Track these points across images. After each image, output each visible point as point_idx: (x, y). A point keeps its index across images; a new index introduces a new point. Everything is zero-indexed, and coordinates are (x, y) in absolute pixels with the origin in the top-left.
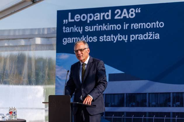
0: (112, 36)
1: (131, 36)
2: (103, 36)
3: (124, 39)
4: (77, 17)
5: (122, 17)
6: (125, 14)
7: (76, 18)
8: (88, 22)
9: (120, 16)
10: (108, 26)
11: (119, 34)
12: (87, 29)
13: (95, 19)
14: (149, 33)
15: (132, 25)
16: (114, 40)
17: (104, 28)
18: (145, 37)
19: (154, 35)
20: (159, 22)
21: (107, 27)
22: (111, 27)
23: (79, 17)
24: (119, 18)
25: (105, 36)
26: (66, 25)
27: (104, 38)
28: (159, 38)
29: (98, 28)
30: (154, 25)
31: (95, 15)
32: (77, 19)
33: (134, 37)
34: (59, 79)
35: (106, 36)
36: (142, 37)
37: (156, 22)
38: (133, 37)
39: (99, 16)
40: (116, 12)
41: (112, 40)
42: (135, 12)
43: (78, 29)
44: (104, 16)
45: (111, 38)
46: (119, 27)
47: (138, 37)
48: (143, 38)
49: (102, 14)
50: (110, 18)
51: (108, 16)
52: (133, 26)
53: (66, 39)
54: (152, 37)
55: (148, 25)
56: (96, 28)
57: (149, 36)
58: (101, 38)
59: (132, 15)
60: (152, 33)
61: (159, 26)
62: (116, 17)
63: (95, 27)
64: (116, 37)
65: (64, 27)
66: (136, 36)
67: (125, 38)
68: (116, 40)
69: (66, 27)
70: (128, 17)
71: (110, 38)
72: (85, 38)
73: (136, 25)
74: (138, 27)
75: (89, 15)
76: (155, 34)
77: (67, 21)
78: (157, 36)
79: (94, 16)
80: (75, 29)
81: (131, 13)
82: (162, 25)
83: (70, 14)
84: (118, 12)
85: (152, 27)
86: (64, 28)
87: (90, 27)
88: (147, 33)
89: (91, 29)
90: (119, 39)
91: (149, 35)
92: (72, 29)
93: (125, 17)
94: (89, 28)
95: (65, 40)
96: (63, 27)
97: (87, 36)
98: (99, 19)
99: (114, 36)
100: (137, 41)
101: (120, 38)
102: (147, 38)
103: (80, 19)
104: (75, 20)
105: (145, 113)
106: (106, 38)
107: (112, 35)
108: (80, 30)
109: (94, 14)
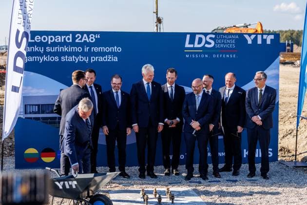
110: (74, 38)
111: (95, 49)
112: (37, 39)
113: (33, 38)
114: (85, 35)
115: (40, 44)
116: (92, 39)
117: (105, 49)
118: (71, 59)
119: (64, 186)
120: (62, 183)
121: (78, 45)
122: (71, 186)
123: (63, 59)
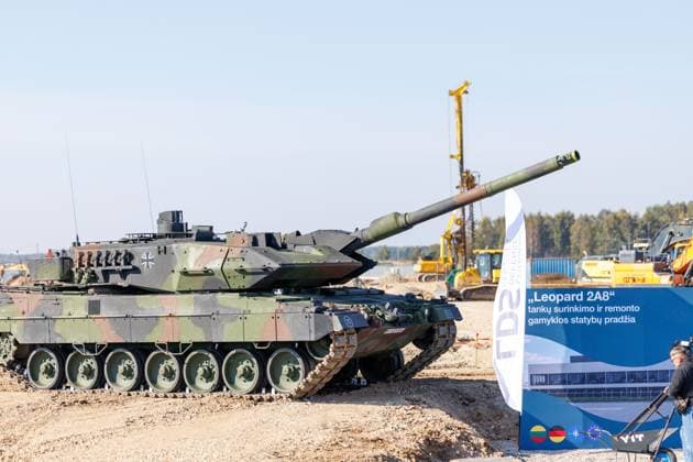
110: (585, 297)
111: (610, 309)
112: (544, 297)
113: (539, 297)
114: (598, 293)
115: (548, 304)
116: (606, 297)
117: (620, 309)
118: (582, 321)
119: (630, 440)
120: (627, 437)
121: (590, 304)
122: (637, 440)
123: (574, 321)
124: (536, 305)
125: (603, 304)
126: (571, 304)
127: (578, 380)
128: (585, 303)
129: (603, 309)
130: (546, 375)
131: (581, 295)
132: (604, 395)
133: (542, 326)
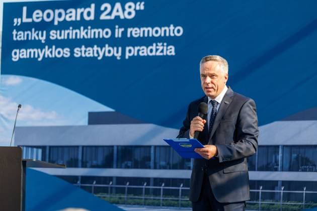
0: (95, 48)
1: (127, 49)
2: (80, 47)
3: (116, 55)
4: (38, 14)
5: (112, 17)
6: (118, 11)
7: (34, 16)
8: (56, 23)
9: (110, 14)
10: (89, 31)
11: (107, 46)
12: (54, 35)
13: (68, 19)
14: (157, 45)
15: (129, 30)
16: (99, 56)
17: (82, 33)
18: (151, 50)
19: (165, 48)
20: (175, 26)
21: (87, 33)
22: (95, 33)
23: (41, 15)
24: (108, 18)
25: (83, 48)
26: (19, 28)
27: (81, 51)
28: (173, 53)
29: (71, 33)
30: (165, 31)
31: (68, 11)
32: (38, 18)
33: (132, 51)
34: (5, 119)
35: (86, 47)
36: (145, 51)
37: (169, 26)
38: (130, 51)
39: (73, 14)
40: (102, 8)
41: (96, 55)
42: (135, 9)
43: (38, 35)
44: (82, 14)
45: (93, 51)
46: (107, 33)
47: (139, 51)
48: (147, 53)
49: (79, 11)
50: (92, 17)
51: (89, 14)
52: (131, 32)
53: (18, 51)
54: (162, 51)
55: (157, 32)
56: (68, 34)
57: (157, 50)
58: (78, 51)
59: (130, 13)
60: (163, 45)
61: (174, 33)
62: (103, 17)
63: (67, 32)
64: (101, 50)
65: (15, 30)
66: (137, 48)
67: (117, 52)
68: (101, 54)
69: (17, 31)
70: (122, 17)
71: (91, 52)
72: (50, 50)
73: (136, 31)
74: (140, 33)
75: (57, 12)
76: (167, 46)
77: (19, 20)
78: (171, 51)
79: (66, 14)
80: (34, 35)
81: (128, 10)
82: (179, 31)
83: (25, 9)
84: (106, 8)
85: (163, 35)
86: (15, 32)
87: (58, 32)
88: (154, 45)
89: (60, 35)
90: (107, 54)
91: (158, 47)
92: (28, 35)
93: (117, 17)
94: (56, 34)
95: (15, 54)
96: (13, 31)
97: (54, 47)
98: (73, 19)
99: (99, 49)
100: (137, 59)
101: (109, 52)
102: (154, 53)
103: (43, 17)
104: (33, 20)
105: (147, 180)
106: (85, 51)
107: (95, 46)
108: (42, 36)
109: (65, 11)
124: (25, 27)
125: (125, 24)
126: (76, 25)
127: (100, 159)
128: (97, 23)
129: (124, 33)
130: (43, 148)
131: (92, 9)
132: (147, 191)
133: (32, 61)
